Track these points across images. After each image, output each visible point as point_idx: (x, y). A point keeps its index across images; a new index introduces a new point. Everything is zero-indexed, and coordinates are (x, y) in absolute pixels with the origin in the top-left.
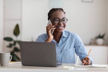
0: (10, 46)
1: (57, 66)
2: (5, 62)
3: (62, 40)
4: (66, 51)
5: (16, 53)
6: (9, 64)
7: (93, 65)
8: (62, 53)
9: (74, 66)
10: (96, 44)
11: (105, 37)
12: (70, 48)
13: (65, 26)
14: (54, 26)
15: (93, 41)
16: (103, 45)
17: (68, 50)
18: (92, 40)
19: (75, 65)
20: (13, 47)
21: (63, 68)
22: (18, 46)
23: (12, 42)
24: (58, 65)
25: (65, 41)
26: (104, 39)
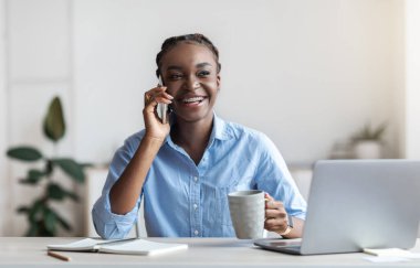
0: (32, 178)
3: (213, 154)
4: (224, 192)
5: (54, 205)
13: (209, 95)
20: (44, 182)
22: (59, 177)
23: (40, 165)
25: (223, 158)
26: (382, 144)
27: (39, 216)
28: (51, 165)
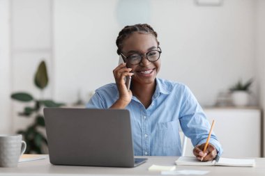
0: (27, 113)
1: (135, 165)
2: (9, 157)
3: (156, 101)
4: (164, 126)
6: (20, 160)
7: (221, 161)
8: (154, 131)
9: (175, 164)
10: (230, 105)
11: (253, 88)
12: (172, 120)
14: (130, 69)
15: (223, 99)
16: (249, 106)
17: (168, 124)
18: (221, 94)
19: (176, 162)
20: (34, 115)
21: (147, 170)
23: (32, 104)
24: (136, 162)
26: (250, 93)
27: (31, 136)
28: (38, 104)
